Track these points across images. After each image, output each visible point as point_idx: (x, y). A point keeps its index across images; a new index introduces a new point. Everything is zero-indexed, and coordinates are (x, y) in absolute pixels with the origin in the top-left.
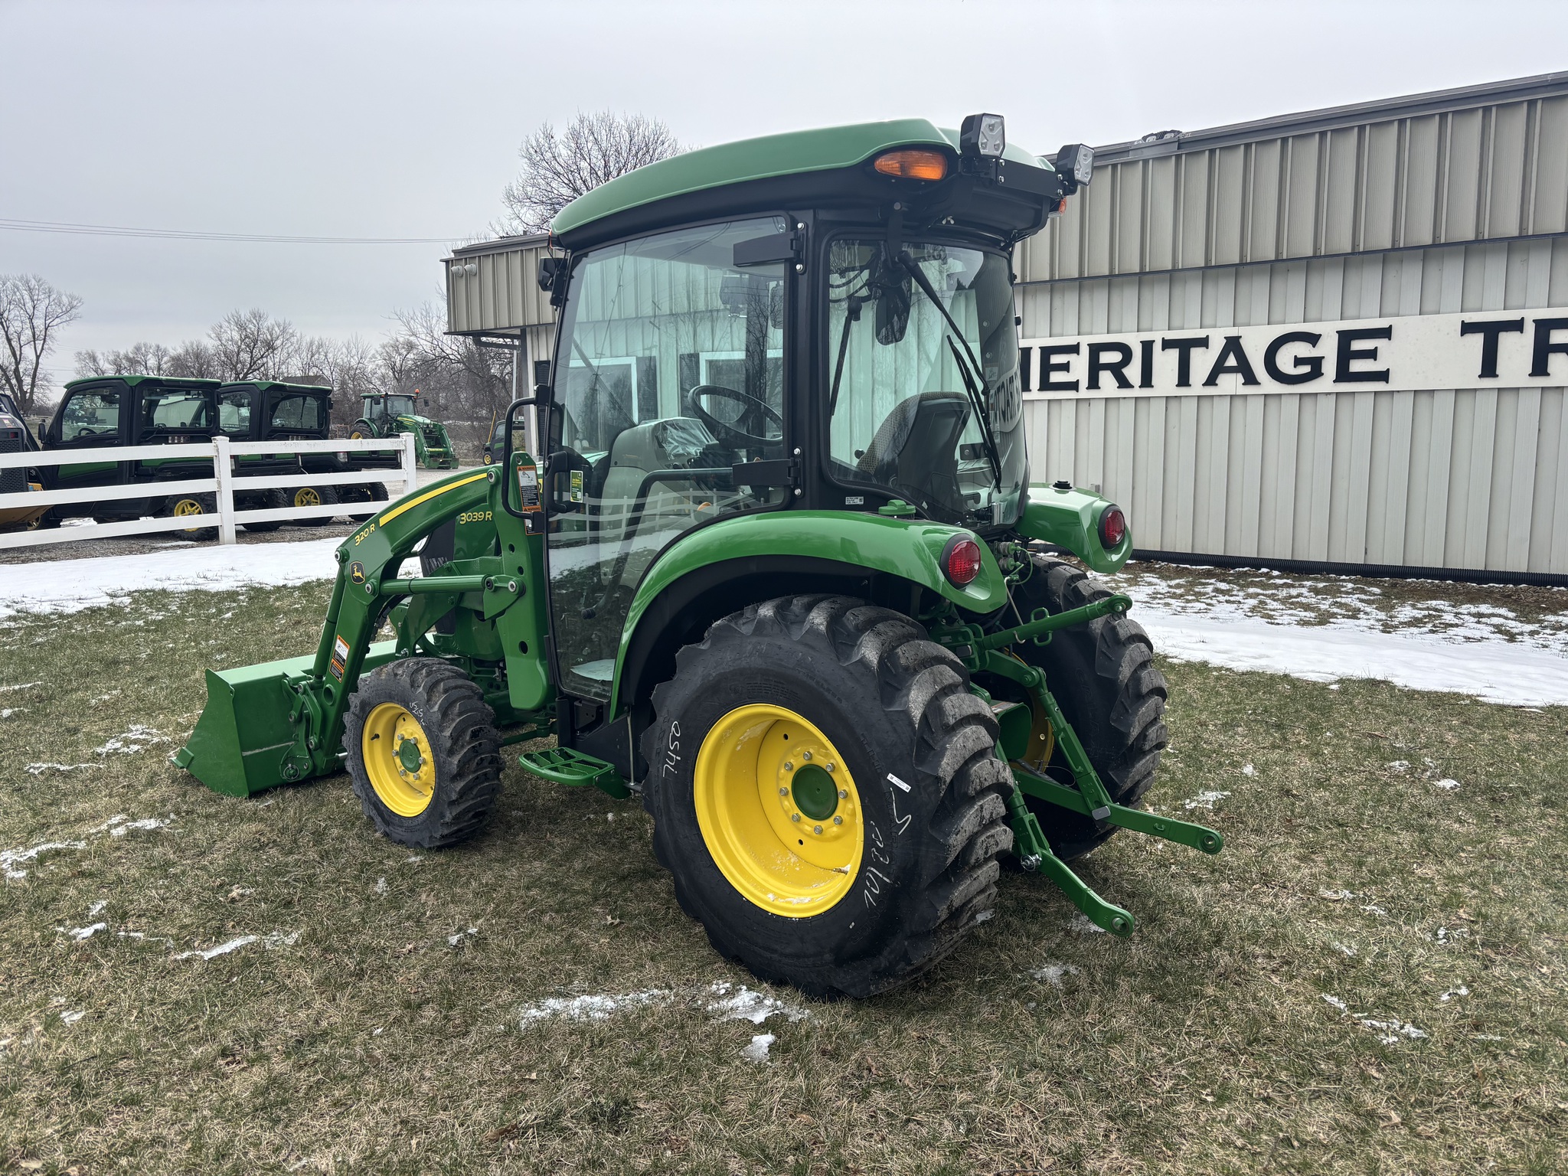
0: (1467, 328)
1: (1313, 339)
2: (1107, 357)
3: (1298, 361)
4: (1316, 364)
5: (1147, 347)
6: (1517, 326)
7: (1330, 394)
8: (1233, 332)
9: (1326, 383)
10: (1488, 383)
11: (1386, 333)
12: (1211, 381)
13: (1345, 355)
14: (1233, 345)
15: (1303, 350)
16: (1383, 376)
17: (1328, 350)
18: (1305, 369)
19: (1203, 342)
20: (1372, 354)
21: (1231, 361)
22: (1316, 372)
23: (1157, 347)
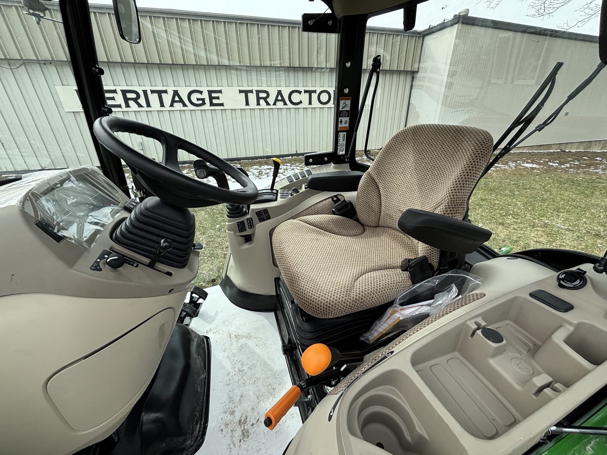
0: (241, 91)
1: (201, 92)
2: (129, 95)
3: (198, 99)
4: (203, 100)
5: (145, 92)
6: (251, 91)
7: (208, 110)
8: (175, 89)
9: (207, 106)
10: (247, 107)
11: (220, 92)
12: (172, 105)
13: (211, 98)
14: (176, 93)
15: (199, 96)
16: (222, 105)
17: (206, 96)
18: (201, 102)
19: (166, 92)
20: (218, 98)
21: (177, 99)
22: (204, 103)
23: (149, 93)
